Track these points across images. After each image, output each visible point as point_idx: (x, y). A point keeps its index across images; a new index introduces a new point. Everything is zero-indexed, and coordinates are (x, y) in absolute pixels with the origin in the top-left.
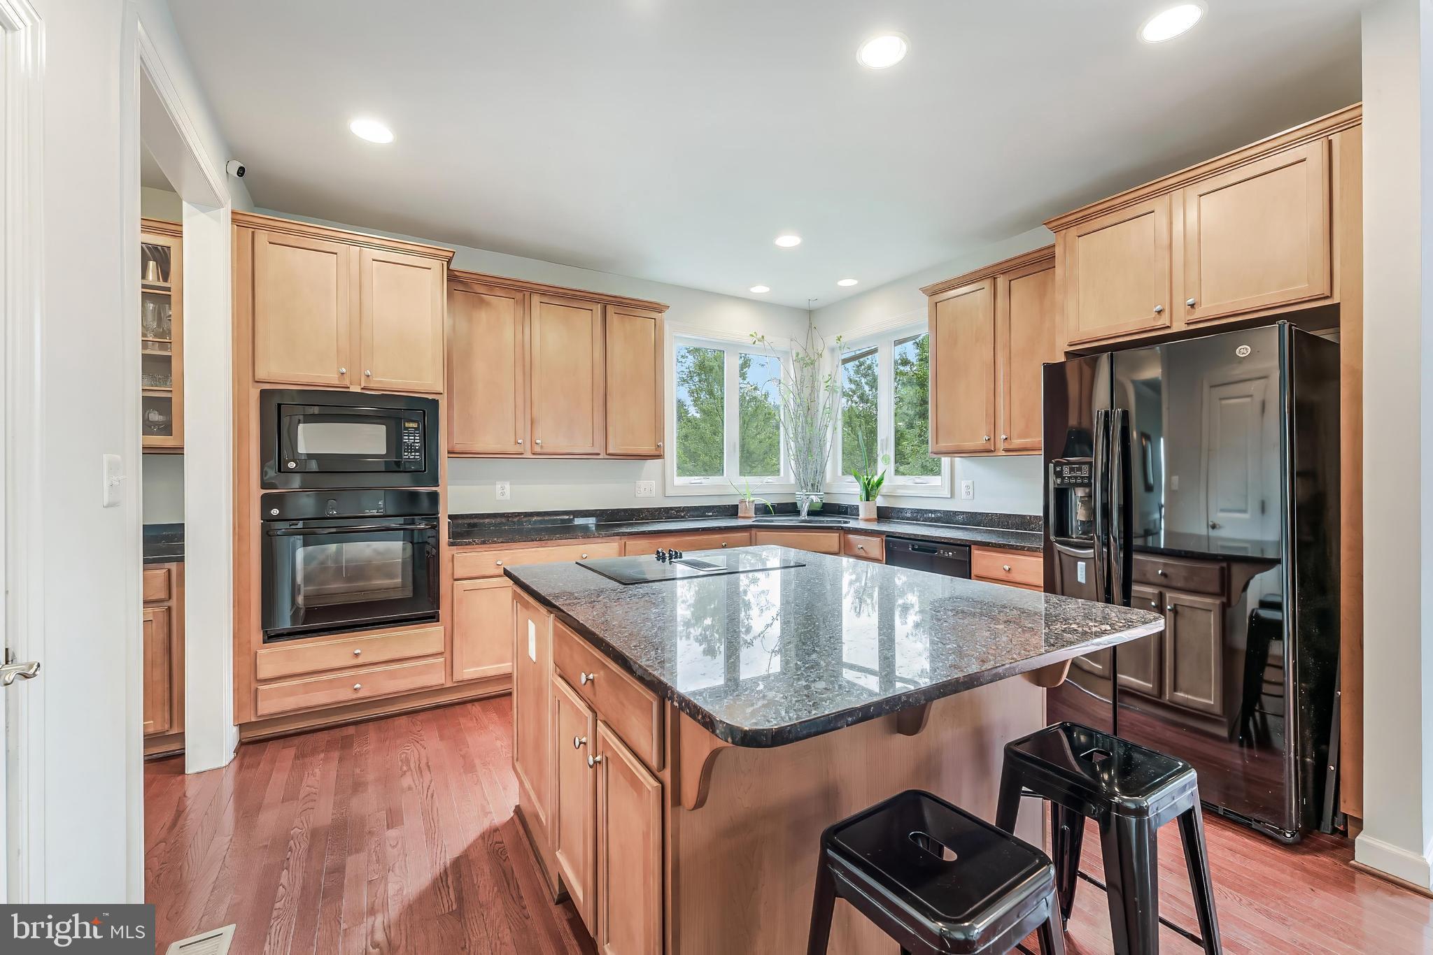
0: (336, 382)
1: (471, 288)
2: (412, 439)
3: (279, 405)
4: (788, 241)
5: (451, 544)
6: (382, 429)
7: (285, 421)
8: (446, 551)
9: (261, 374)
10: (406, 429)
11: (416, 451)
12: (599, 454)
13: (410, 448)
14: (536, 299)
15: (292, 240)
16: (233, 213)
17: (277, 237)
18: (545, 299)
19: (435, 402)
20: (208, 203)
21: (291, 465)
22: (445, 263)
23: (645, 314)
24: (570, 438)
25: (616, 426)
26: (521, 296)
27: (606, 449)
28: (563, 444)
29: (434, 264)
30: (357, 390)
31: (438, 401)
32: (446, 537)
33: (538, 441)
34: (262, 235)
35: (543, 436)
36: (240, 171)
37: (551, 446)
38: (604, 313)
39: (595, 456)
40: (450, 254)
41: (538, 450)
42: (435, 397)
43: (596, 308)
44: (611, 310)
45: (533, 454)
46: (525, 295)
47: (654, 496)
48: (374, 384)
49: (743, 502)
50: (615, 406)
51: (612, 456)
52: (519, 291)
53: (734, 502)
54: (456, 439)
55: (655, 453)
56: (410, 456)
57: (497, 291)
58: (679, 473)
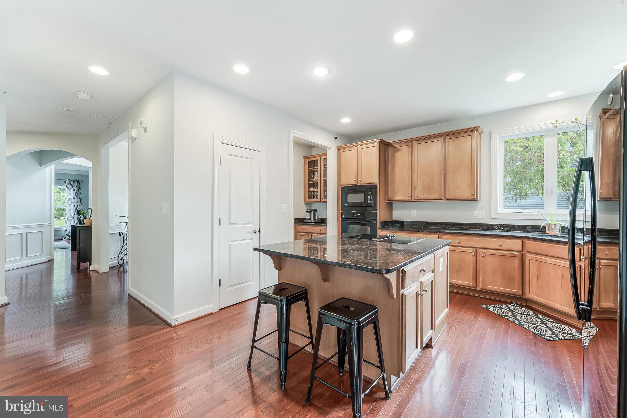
0: (354, 183)
1: (394, 146)
2: (370, 197)
3: (344, 190)
4: (514, 77)
5: (379, 228)
6: (363, 194)
7: (345, 194)
8: (379, 230)
9: (342, 183)
10: (369, 194)
11: (371, 200)
12: (442, 199)
14: (415, 143)
16: (337, 147)
17: (344, 150)
18: (419, 142)
19: (376, 186)
21: (346, 205)
22: (379, 143)
23: (466, 134)
24: (429, 193)
25: (450, 187)
26: (411, 143)
27: (445, 197)
28: (427, 196)
29: (376, 144)
30: (358, 184)
31: (377, 185)
32: (378, 226)
33: (416, 195)
34: (342, 150)
35: (419, 193)
36: (336, 138)
37: (422, 197)
38: (444, 141)
39: (440, 199)
40: (379, 140)
41: (416, 198)
42: (376, 184)
43: (441, 139)
44: (447, 138)
45: (415, 200)
46: (412, 143)
47: (485, 218)
48: (361, 183)
49: (550, 224)
50: (449, 178)
51: (448, 200)
52: (410, 142)
53: (542, 224)
54: (390, 196)
55: (471, 197)
56: (369, 202)
57: (403, 145)
58: (506, 206)
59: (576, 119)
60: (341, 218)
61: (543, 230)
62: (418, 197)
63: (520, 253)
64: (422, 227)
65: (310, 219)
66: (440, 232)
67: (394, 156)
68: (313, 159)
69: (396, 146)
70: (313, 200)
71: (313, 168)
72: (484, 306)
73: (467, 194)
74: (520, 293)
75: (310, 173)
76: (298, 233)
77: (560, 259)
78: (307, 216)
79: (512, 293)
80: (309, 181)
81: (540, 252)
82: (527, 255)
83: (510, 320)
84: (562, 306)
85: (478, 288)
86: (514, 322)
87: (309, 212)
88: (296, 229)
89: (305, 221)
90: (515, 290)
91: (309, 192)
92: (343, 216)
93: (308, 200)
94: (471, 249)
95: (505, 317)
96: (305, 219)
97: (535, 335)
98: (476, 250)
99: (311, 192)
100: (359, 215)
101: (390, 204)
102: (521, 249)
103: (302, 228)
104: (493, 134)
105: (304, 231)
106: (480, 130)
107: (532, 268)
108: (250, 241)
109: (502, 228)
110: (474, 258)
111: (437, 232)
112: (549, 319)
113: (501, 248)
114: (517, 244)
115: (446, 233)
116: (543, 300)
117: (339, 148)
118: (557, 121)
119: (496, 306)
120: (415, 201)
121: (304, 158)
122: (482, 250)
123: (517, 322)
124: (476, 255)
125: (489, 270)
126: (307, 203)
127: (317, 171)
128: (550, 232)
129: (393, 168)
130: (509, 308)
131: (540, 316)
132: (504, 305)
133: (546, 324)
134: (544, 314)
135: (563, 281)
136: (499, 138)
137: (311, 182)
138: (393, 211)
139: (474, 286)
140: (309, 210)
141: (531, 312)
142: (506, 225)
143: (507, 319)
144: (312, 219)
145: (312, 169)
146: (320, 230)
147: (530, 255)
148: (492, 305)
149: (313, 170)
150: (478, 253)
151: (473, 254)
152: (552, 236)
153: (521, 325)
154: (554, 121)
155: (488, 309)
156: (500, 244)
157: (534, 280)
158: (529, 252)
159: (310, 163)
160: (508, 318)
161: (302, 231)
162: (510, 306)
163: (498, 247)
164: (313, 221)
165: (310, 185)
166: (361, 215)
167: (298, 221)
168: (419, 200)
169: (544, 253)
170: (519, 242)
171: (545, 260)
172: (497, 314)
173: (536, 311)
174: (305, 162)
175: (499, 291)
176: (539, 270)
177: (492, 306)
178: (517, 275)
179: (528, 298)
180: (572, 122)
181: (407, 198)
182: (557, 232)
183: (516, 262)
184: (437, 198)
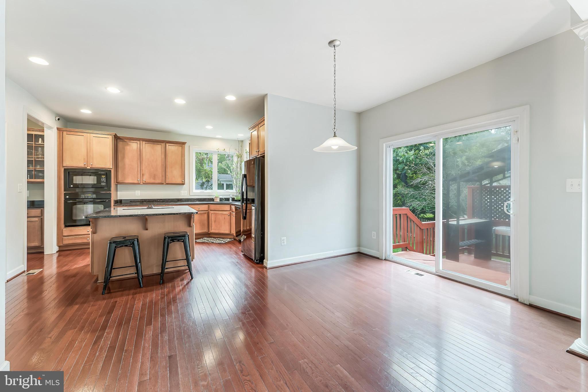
0: (83, 166)
1: (124, 141)
2: (104, 180)
3: (69, 172)
5: (113, 206)
6: (95, 177)
7: (70, 176)
9: (64, 165)
10: (102, 177)
11: (105, 183)
13: (103, 182)
14: (143, 143)
15: (72, 133)
16: (57, 128)
17: (69, 133)
18: (146, 143)
19: (110, 171)
20: (50, 128)
21: (71, 186)
22: (113, 136)
23: (178, 145)
24: (154, 179)
25: (169, 176)
26: (139, 142)
27: (165, 182)
28: (152, 181)
29: (110, 137)
30: (89, 168)
33: (143, 180)
34: (66, 133)
35: (146, 178)
36: (59, 119)
37: (148, 181)
38: (165, 146)
39: (162, 184)
40: (115, 134)
42: (110, 169)
43: (162, 144)
44: (167, 145)
45: (143, 183)
47: (186, 195)
48: (93, 167)
49: (216, 197)
50: (168, 170)
51: (167, 184)
53: (213, 197)
55: (182, 183)
56: (103, 184)
57: (132, 141)
58: (196, 189)
60: (63, 199)
61: (212, 200)
62: (145, 182)
64: (146, 203)
67: (124, 149)
69: (126, 141)
73: (179, 181)
74: (207, 232)
77: (224, 211)
79: (204, 232)
82: (210, 212)
84: (224, 231)
86: (209, 242)
90: (206, 230)
92: (68, 197)
97: (219, 243)
100: (90, 196)
101: (116, 186)
102: (207, 210)
104: (191, 148)
106: (186, 144)
107: (212, 218)
109: (195, 200)
113: (199, 210)
114: (205, 207)
116: (217, 232)
117: (59, 130)
128: (216, 200)
129: (123, 157)
135: (224, 220)
136: (193, 150)
138: (118, 192)
147: (212, 212)
152: (217, 202)
153: (213, 243)
154: (217, 147)
156: (199, 208)
157: (213, 223)
158: (211, 210)
160: (206, 242)
168: (146, 183)
169: (217, 210)
170: (207, 206)
171: (218, 213)
176: (215, 218)
178: (206, 222)
179: (211, 233)
180: (223, 150)
181: (136, 182)
182: (218, 200)
183: (206, 216)
184: (159, 183)
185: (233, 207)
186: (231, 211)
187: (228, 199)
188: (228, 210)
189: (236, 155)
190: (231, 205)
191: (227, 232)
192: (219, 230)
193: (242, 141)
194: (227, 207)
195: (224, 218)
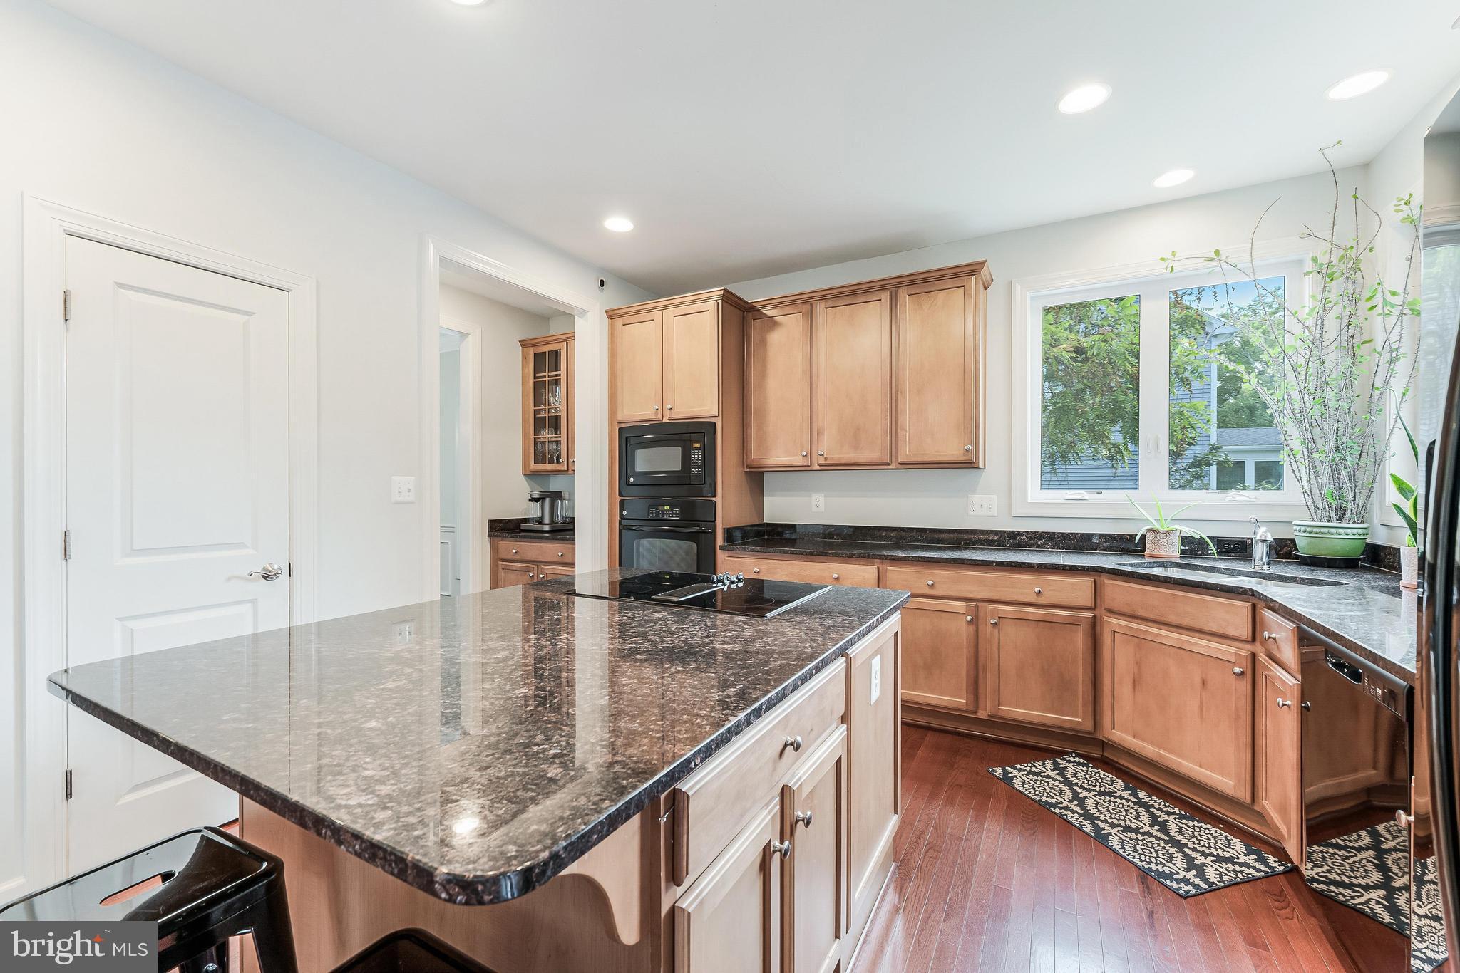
0: (653, 417)
1: (763, 314)
2: (696, 457)
3: (627, 438)
5: (721, 548)
6: (679, 450)
7: (629, 449)
8: (721, 556)
9: (620, 417)
10: (693, 448)
11: (699, 466)
12: (889, 464)
13: (695, 465)
14: (819, 307)
16: (606, 311)
17: (627, 320)
18: (831, 303)
19: (714, 425)
20: (578, 311)
21: (632, 480)
22: (720, 302)
23: (950, 283)
24: (856, 447)
25: (909, 429)
26: (808, 307)
27: (897, 457)
28: (849, 455)
29: (711, 305)
30: (666, 420)
31: (715, 423)
32: (720, 541)
33: (821, 453)
34: (619, 321)
35: (829, 447)
36: (602, 283)
37: (835, 457)
38: (895, 300)
39: (881, 465)
40: (722, 292)
41: (822, 461)
42: (712, 420)
43: (886, 296)
44: (903, 293)
45: (820, 465)
46: (811, 306)
47: (996, 515)
48: (675, 416)
49: (1156, 532)
50: (906, 405)
51: (905, 465)
52: (806, 303)
53: (1138, 530)
54: (754, 455)
55: (962, 459)
56: (695, 471)
57: (787, 310)
58: (1046, 485)
59: (1217, 252)
60: (618, 518)
62: (826, 458)
63: (1090, 615)
64: (840, 540)
65: (540, 521)
66: (882, 557)
67: (763, 343)
68: (546, 349)
69: (769, 312)
70: (549, 467)
71: (546, 374)
72: (998, 772)
73: (951, 450)
74: (1088, 726)
75: (539, 387)
76: (500, 563)
77: (1197, 635)
78: (533, 511)
79: (1068, 725)
80: (536, 412)
81: (1142, 613)
82: (1106, 619)
83: (1069, 822)
84: (1200, 767)
85: (982, 714)
86: (1080, 829)
87: (537, 500)
88: (494, 549)
89: (524, 526)
90: (1076, 719)
91: (536, 443)
92: (625, 513)
93: (533, 467)
94: (964, 604)
95: (1057, 811)
96: (526, 520)
97: (1144, 874)
98: (977, 606)
99: (543, 443)
100: (667, 510)
101: (756, 478)
102: (1090, 603)
103: (512, 547)
104: (1017, 289)
105: (518, 557)
106: (984, 272)
107: (1120, 658)
108: (247, 608)
109: (1040, 542)
110: (972, 628)
111: (874, 557)
112: (1167, 804)
113: (1041, 600)
114: (1080, 589)
115: (898, 560)
116: (1148, 749)
117: (612, 315)
118: (1174, 254)
119: (1028, 769)
120: (818, 468)
121: (524, 344)
122: (991, 606)
123: (1089, 828)
124: (975, 622)
125: (1009, 664)
126: (531, 476)
127: (557, 383)
128: (1156, 553)
129: (763, 375)
130: (1062, 772)
131: (1143, 795)
132: (1049, 764)
133: (1163, 827)
134: (1154, 790)
135: (1204, 694)
136: (1032, 298)
137: (542, 415)
138: (765, 499)
139: (971, 708)
140: (536, 496)
141: (1119, 784)
142: (1048, 533)
143: (1061, 816)
144: (547, 520)
145: (545, 377)
146: (560, 554)
147: (1115, 621)
148: (1018, 767)
149: (547, 379)
150: (981, 614)
151: (969, 618)
152: (1163, 563)
153: (1102, 839)
154: (1168, 255)
155: (1008, 779)
156: (1037, 589)
157: (1125, 691)
158: (1111, 612)
159: (539, 357)
160: (1065, 812)
161: (510, 557)
162: (1064, 764)
163: (1032, 599)
164: (547, 528)
165: (539, 423)
166: (671, 510)
167: (501, 529)
168: (828, 466)
169: (1152, 616)
170: (1087, 582)
171: (1156, 635)
172: (1033, 800)
173: (1133, 781)
174: (525, 358)
175: (1036, 720)
176: (1138, 664)
177: (1020, 770)
178: (1081, 674)
179: (1109, 740)
180: (1208, 260)
181: (798, 460)
182: (1172, 550)
183: (1080, 639)
184: (875, 461)
185: (1281, 632)
186: (1258, 648)
187: (1238, 549)
188: (1232, 632)
189: (1309, 266)
190: (1255, 601)
191: (1228, 781)
192: (1160, 747)
193: (1366, 167)
194: (1235, 617)
195: (1197, 680)
